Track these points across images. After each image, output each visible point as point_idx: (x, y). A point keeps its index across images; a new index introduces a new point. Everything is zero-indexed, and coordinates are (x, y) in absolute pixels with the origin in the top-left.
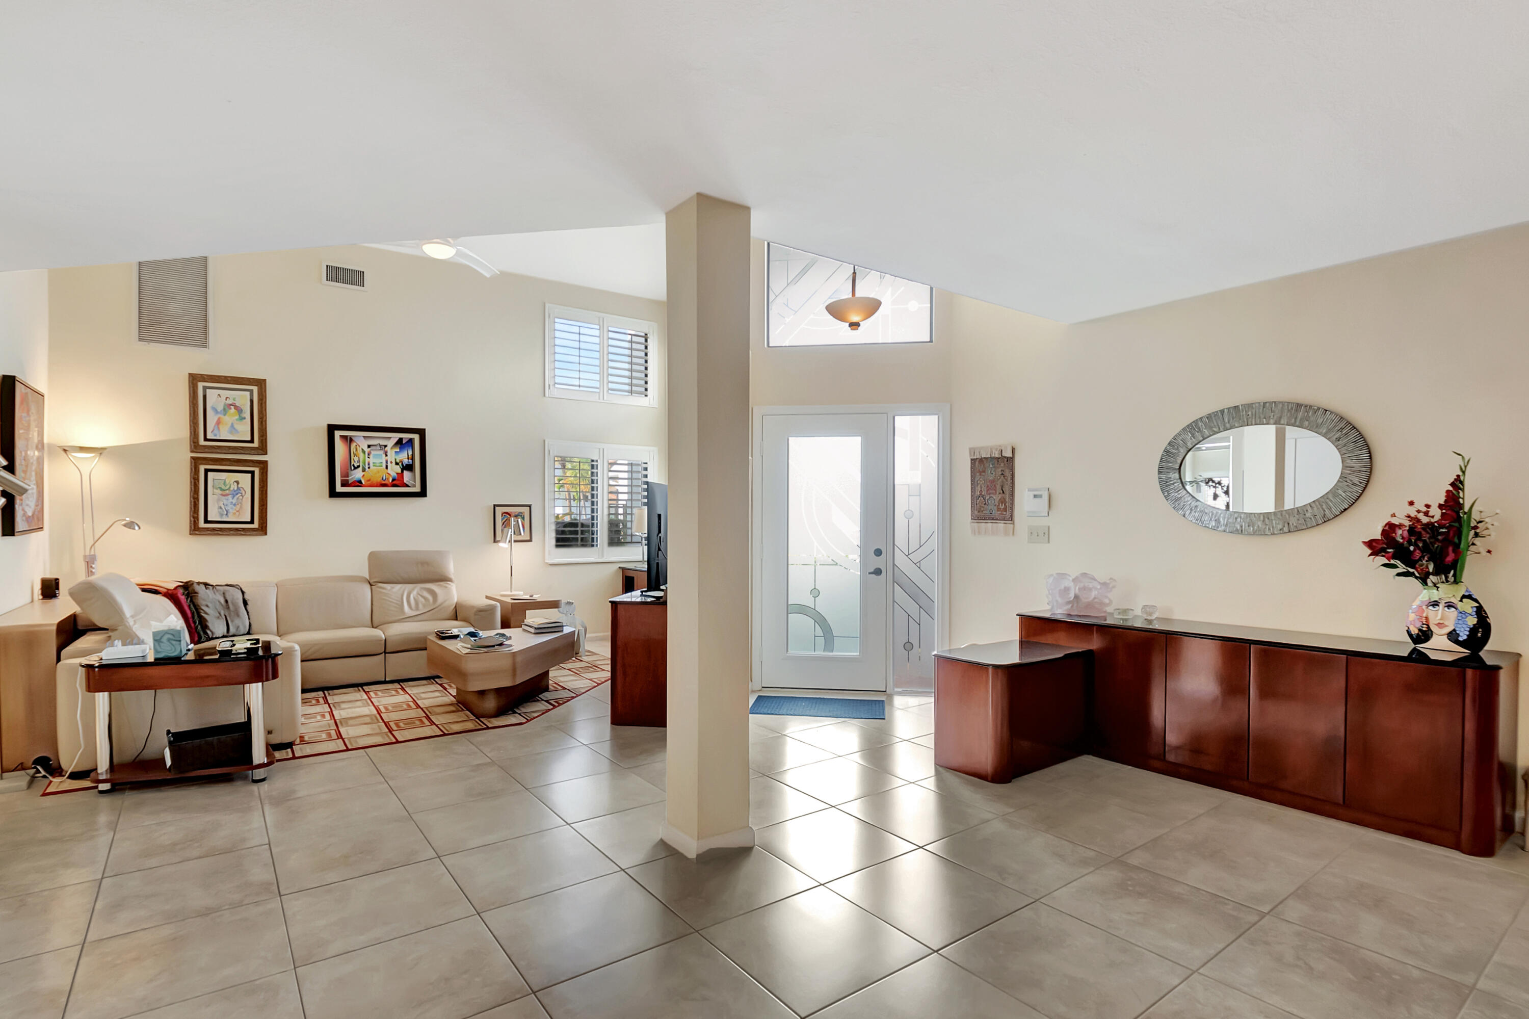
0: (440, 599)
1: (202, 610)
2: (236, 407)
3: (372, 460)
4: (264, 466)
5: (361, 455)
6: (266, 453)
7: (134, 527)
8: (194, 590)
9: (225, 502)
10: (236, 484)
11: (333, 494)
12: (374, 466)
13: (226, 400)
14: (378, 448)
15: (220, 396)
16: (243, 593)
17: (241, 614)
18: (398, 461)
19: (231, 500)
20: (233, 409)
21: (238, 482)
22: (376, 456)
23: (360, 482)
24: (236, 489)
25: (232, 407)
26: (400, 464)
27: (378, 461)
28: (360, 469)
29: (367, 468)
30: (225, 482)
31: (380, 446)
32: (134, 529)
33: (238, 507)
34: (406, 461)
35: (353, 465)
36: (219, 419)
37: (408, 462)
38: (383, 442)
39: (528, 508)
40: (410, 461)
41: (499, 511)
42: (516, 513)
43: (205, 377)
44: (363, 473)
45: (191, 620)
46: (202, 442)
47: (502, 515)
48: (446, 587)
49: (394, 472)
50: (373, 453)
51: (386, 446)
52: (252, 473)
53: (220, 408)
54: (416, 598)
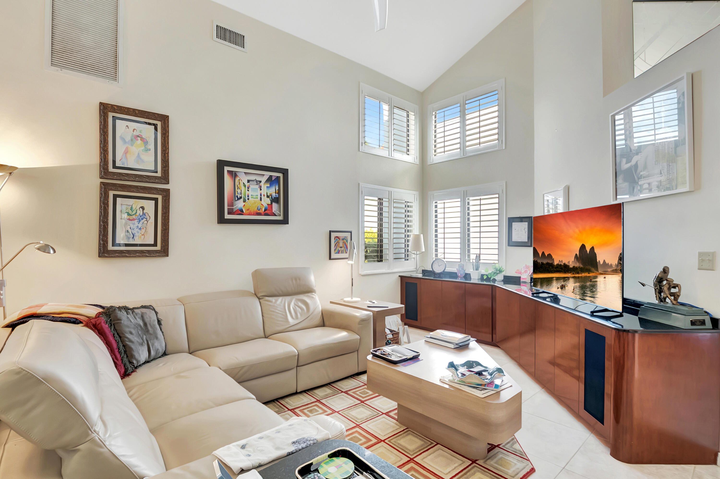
0: (312, 307)
1: (127, 338)
2: (142, 139)
3: (250, 193)
4: (166, 194)
5: (243, 188)
6: (168, 183)
7: (50, 251)
8: (116, 316)
9: (132, 226)
10: (141, 210)
11: (221, 220)
12: (252, 198)
13: (133, 131)
14: (255, 183)
15: (128, 128)
16: (156, 313)
17: (159, 336)
18: (269, 194)
19: (137, 224)
20: (139, 141)
21: (143, 208)
22: (254, 190)
23: (242, 211)
24: (141, 214)
25: (139, 138)
26: (270, 197)
27: (255, 194)
28: (242, 200)
29: (247, 199)
30: (132, 208)
31: (257, 181)
32: (49, 253)
33: (143, 231)
34: (274, 195)
35: (237, 196)
36: (127, 148)
37: (276, 196)
38: (259, 178)
39: (350, 233)
40: (277, 194)
41: (333, 235)
42: (343, 237)
43: (115, 107)
44: (244, 204)
45: (116, 351)
46: (111, 169)
47: (335, 238)
48: (313, 298)
49: (266, 203)
50: (251, 187)
51: (260, 182)
52: (156, 200)
53: (128, 138)
54: (295, 308)
